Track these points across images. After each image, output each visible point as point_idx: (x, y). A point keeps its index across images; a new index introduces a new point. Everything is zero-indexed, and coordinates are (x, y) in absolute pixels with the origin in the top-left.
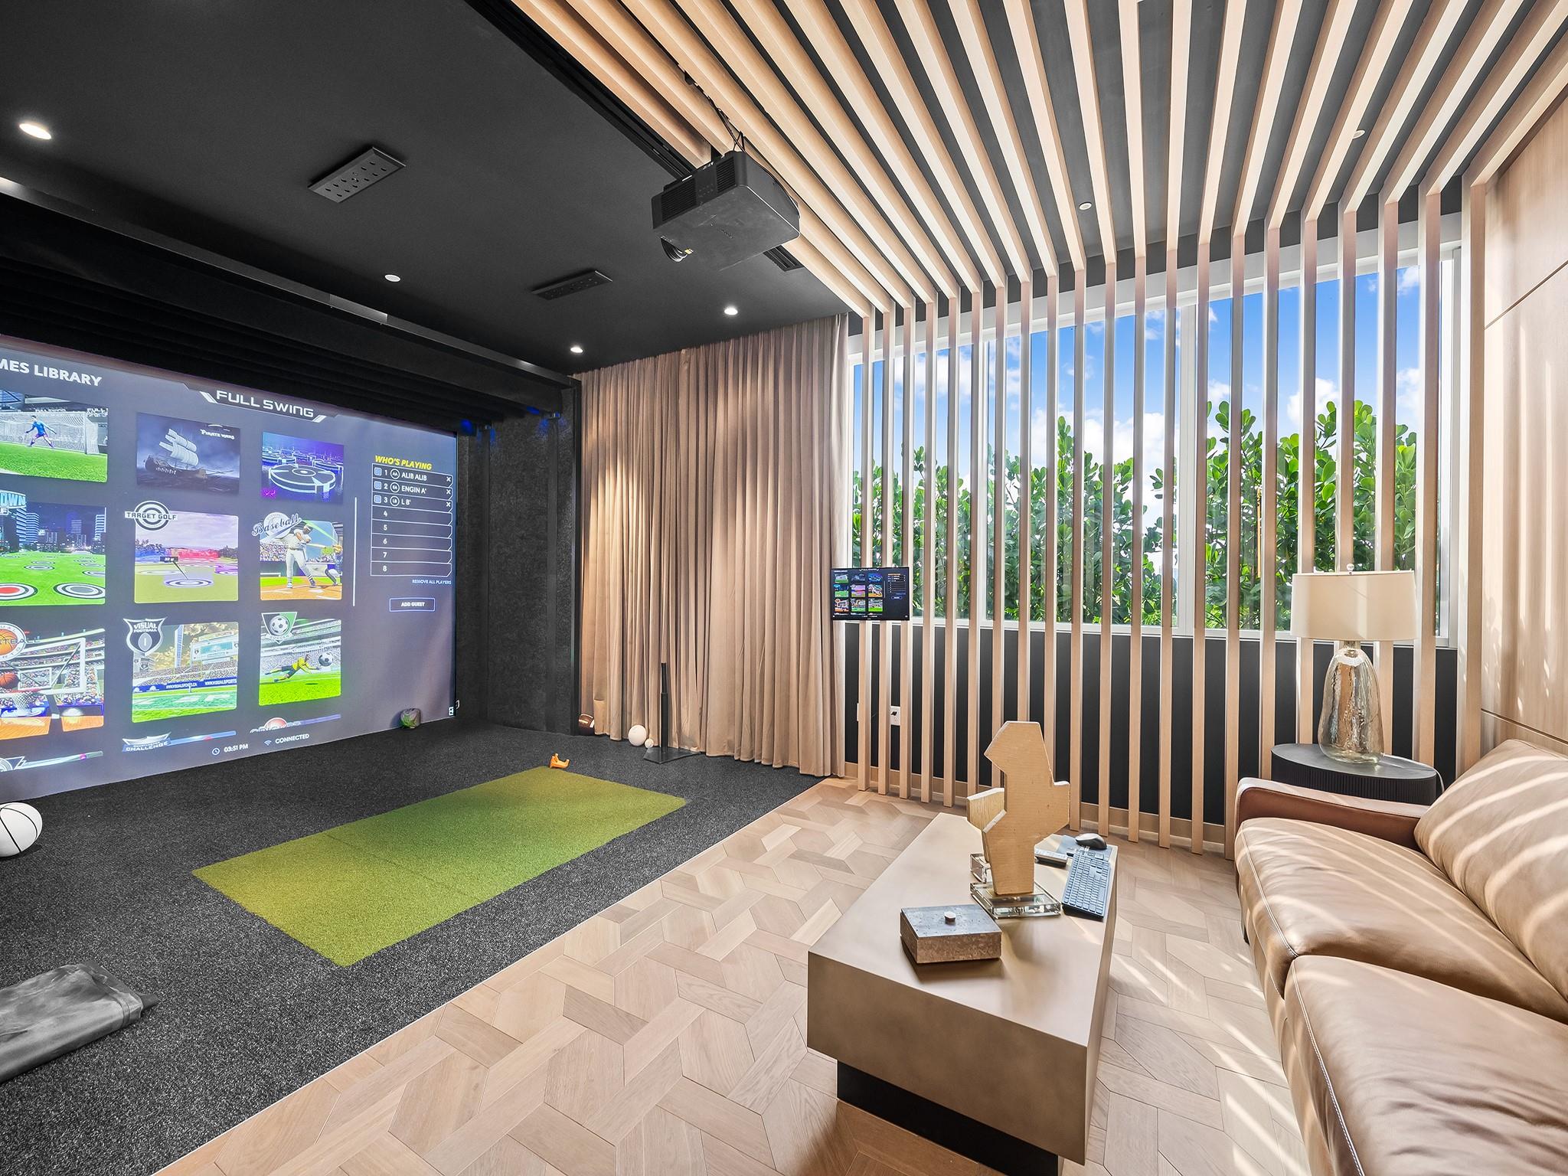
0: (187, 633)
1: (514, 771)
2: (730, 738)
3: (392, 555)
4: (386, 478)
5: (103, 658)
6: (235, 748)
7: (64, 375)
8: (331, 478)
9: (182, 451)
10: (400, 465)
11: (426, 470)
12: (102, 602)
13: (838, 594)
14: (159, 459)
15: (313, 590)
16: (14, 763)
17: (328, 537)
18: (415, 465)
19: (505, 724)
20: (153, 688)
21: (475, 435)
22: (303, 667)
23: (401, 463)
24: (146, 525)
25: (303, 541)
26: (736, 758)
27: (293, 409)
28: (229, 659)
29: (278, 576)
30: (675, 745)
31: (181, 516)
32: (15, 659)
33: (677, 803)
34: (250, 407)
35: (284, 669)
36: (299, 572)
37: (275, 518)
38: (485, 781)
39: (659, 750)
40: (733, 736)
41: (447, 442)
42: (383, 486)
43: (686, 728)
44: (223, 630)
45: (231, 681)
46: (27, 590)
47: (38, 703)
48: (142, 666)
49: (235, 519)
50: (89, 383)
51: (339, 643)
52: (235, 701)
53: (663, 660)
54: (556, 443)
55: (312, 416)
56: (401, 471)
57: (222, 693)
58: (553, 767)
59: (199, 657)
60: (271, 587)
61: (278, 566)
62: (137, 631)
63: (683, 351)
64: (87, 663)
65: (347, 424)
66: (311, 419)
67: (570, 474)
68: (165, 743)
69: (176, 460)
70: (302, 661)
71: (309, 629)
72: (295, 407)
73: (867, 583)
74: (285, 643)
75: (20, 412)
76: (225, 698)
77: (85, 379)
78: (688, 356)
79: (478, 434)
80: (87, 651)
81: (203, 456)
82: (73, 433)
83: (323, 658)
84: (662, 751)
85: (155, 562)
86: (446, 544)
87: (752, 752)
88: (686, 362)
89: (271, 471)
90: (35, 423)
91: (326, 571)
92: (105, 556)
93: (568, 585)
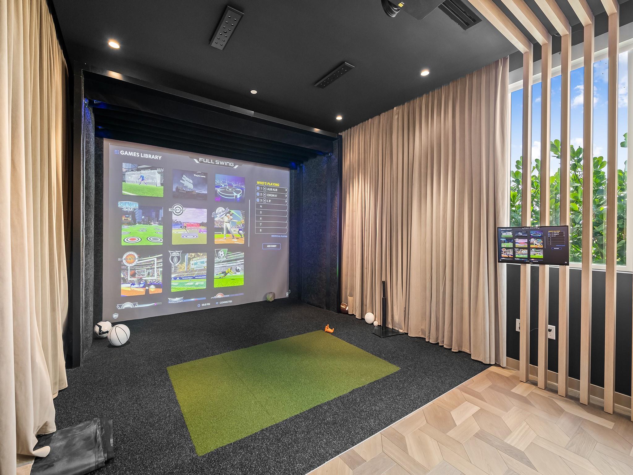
0: (189, 257)
1: (308, 331)
2: (423, 327)
3: (264, 225)
4: (261, 191)
5: (162, 266)
6: (206, 304)
7: (150, 156)
8: (239, 192)
9: (188, 183)
10: (267, 185)
11: (277, 186)
12: (162, 244)
13: (503, 245)
14: (180, 187)
15: (233, 240)
16: (135, 305)
17: (238, 216)
18: (273, 185)
19: (309, 303)
20: (178, 278)
21: (297, 169)
22: (230, 272)
23: (267, 184)
24: (176, 213)
25: (230, 219)
26: (427, 340)
27: (226, 163)
28: (203, 268)
29: (221, 234)
30: (390, 326)
31: (187, 210)
32: (135, 266)
33: (392, 369)
34: (211, 164)
35: (223, 273)
36: (228, 232)
37: (220, 210)
38: (294, 335)
39: (381, 329)
40: (425, 326)
41: (285, 173)
42: (260, 194)
43: (396, 318)
44: (202, 256)
45: (204, 277)
46: (139, 239)
47: (142, 283)
48: (174, 269)
49: (206, 210)
50: (157, 159)
51: (243, 263)
52: (205, 285)
53: (383, 279)
54: (330, 168)
55: (233, 166)
56: (267, 187)
57: (201, 282)
58: (326, 332)
59: (193, 267)
60: (219, 238)
61: (221, 230)
62: (173, 256)
63: (395, 108)
64: (157, 268)
65: (247, 168)
66: (233, 167)
67: (337, 182)
68: (182, 301)
69: (186, 187)
70: (229, 270)
71: (232, 256)
72: (227, 163)
73: (529, 237)
74: (223, 262)
75: (136, 172)
76: (201, 284)
77: (157, 157)
78: (398, 111)
79: (298, 168)
80: (157, 263)
81: (195, 185)
82: (153, 178)
83: (237, 269)
84: (383, 330)
85: (179, 228)
86: (284, 219)
87: (437, 339)
88: (396, 114)
89: (219, 190)
90: (141, 175)
91: (238, 232)
92: (162, 226)
93: (336, 238)
